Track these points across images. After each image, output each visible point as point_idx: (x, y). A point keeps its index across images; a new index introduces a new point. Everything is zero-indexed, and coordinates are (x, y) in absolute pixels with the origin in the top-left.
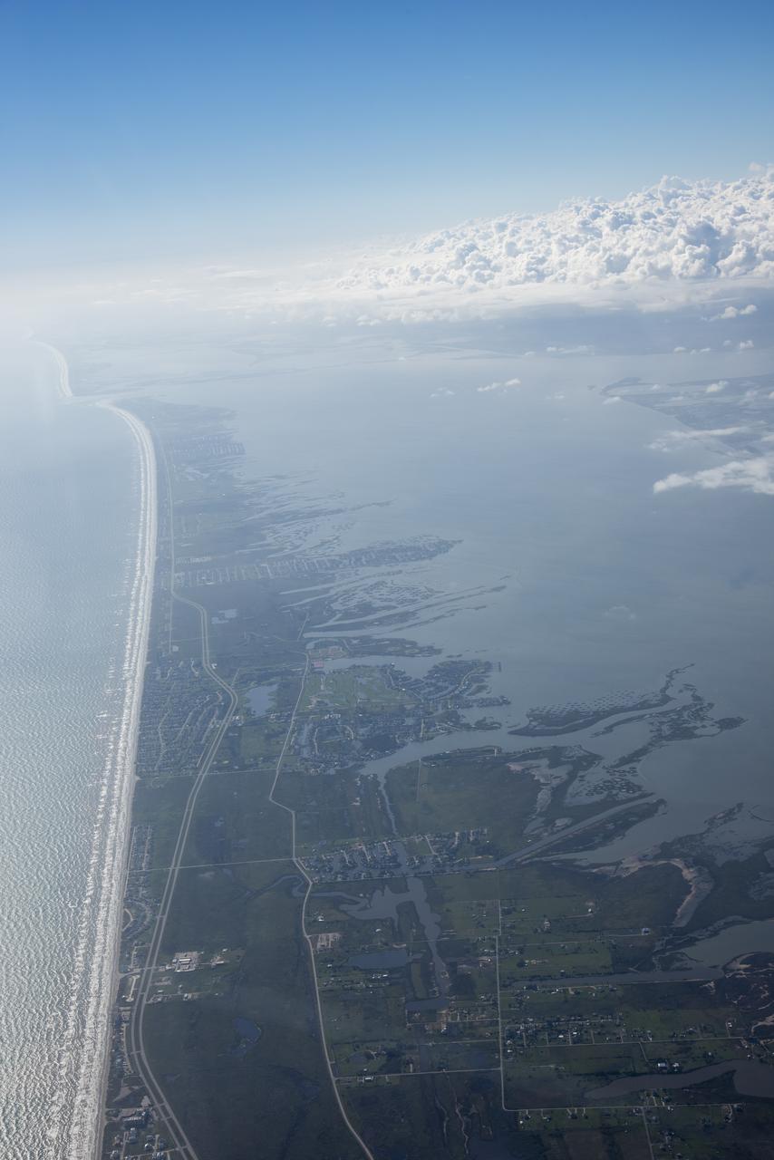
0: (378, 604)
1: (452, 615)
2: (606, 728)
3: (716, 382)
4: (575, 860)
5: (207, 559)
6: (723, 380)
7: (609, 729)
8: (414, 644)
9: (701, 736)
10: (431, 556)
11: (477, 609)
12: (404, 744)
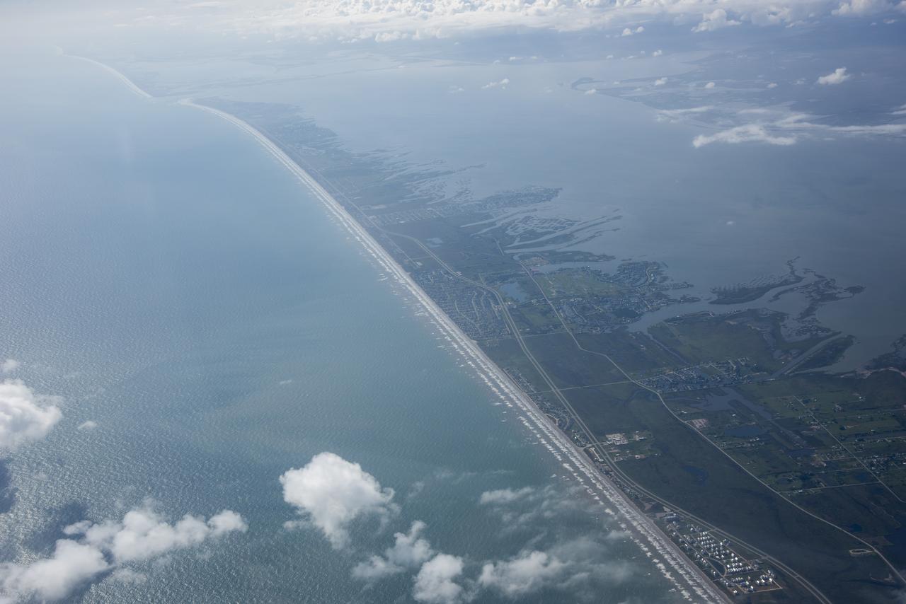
0: (539, 231)
1: (600, 235)
2: (774, 297)
3: (660, 78)
4: (823, 372)
5: (382, 207)
6: (664, 77)
7: (776, 297)
8: (591, 255)
9: (843, 298)
10: (549, 199)
11: (615, 230)
12: (642, 314)
